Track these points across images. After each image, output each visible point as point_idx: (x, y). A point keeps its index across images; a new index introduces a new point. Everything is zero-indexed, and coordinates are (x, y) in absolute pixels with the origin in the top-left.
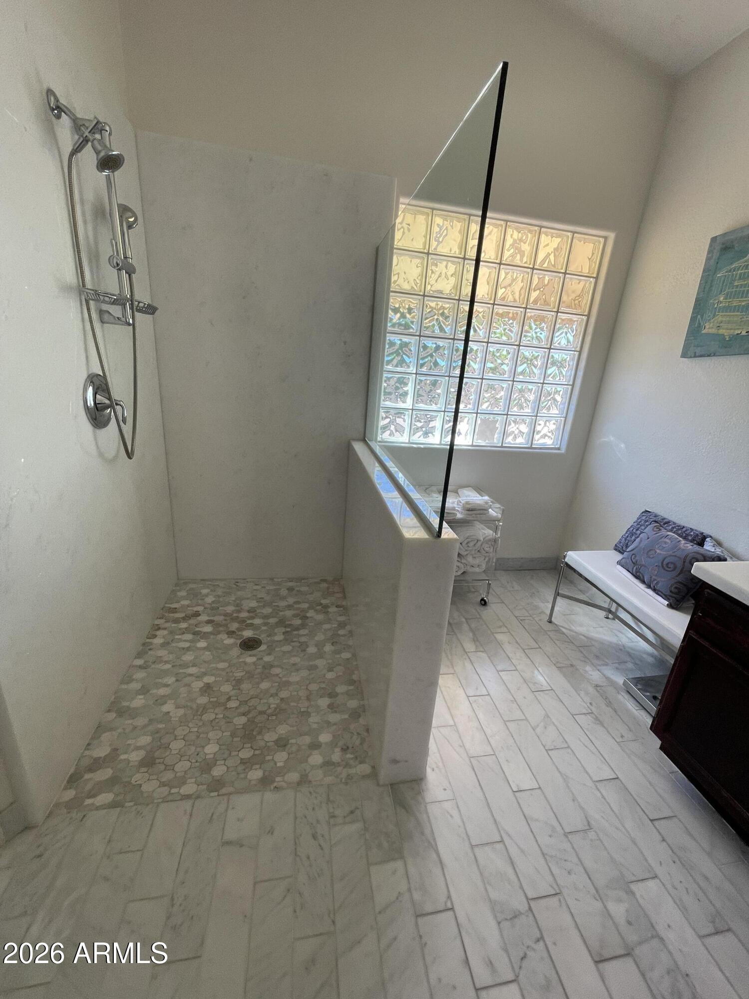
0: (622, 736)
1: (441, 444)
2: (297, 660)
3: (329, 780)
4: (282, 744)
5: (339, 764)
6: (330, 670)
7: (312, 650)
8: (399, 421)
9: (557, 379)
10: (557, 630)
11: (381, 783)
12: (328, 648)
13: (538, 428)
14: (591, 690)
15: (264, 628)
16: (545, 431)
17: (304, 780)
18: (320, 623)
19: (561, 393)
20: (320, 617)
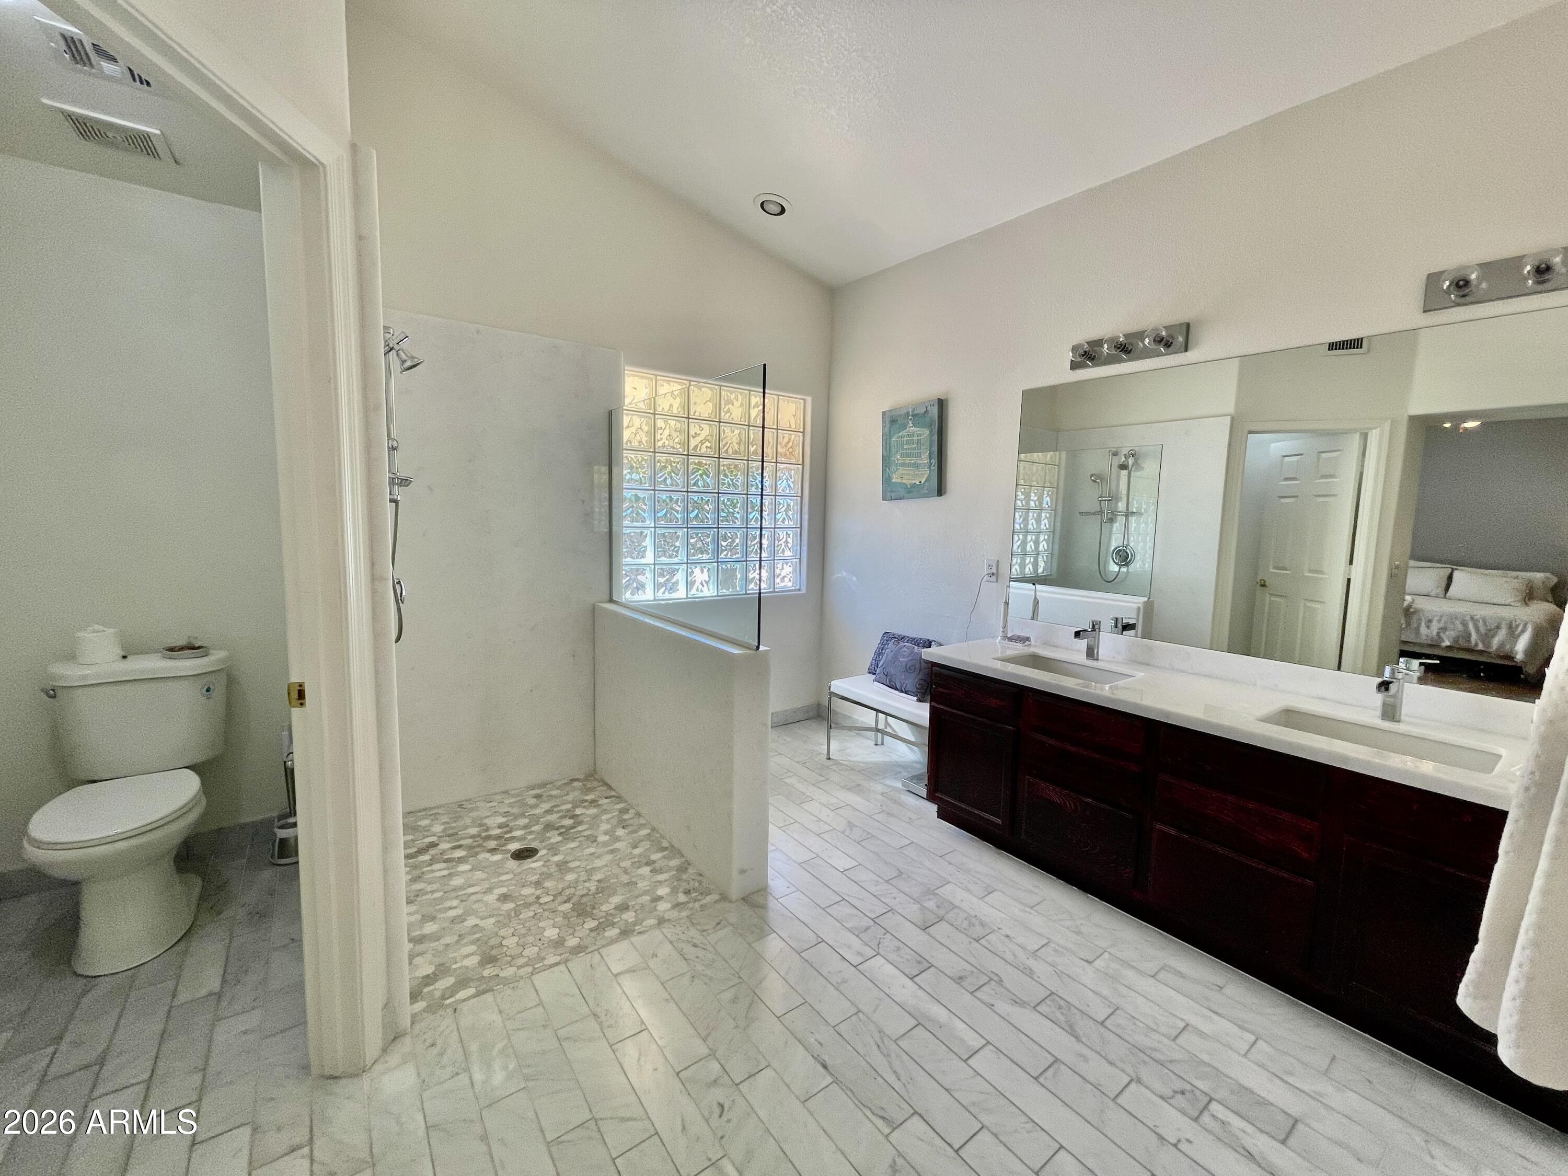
1: (687, 598)
3: (684, 914)
5: (688, 902)
8: (641, 578)
9: (786, 523)
11: (733, 899)
13: (777, 571)
16: (783, 573)
19: (791, 536)
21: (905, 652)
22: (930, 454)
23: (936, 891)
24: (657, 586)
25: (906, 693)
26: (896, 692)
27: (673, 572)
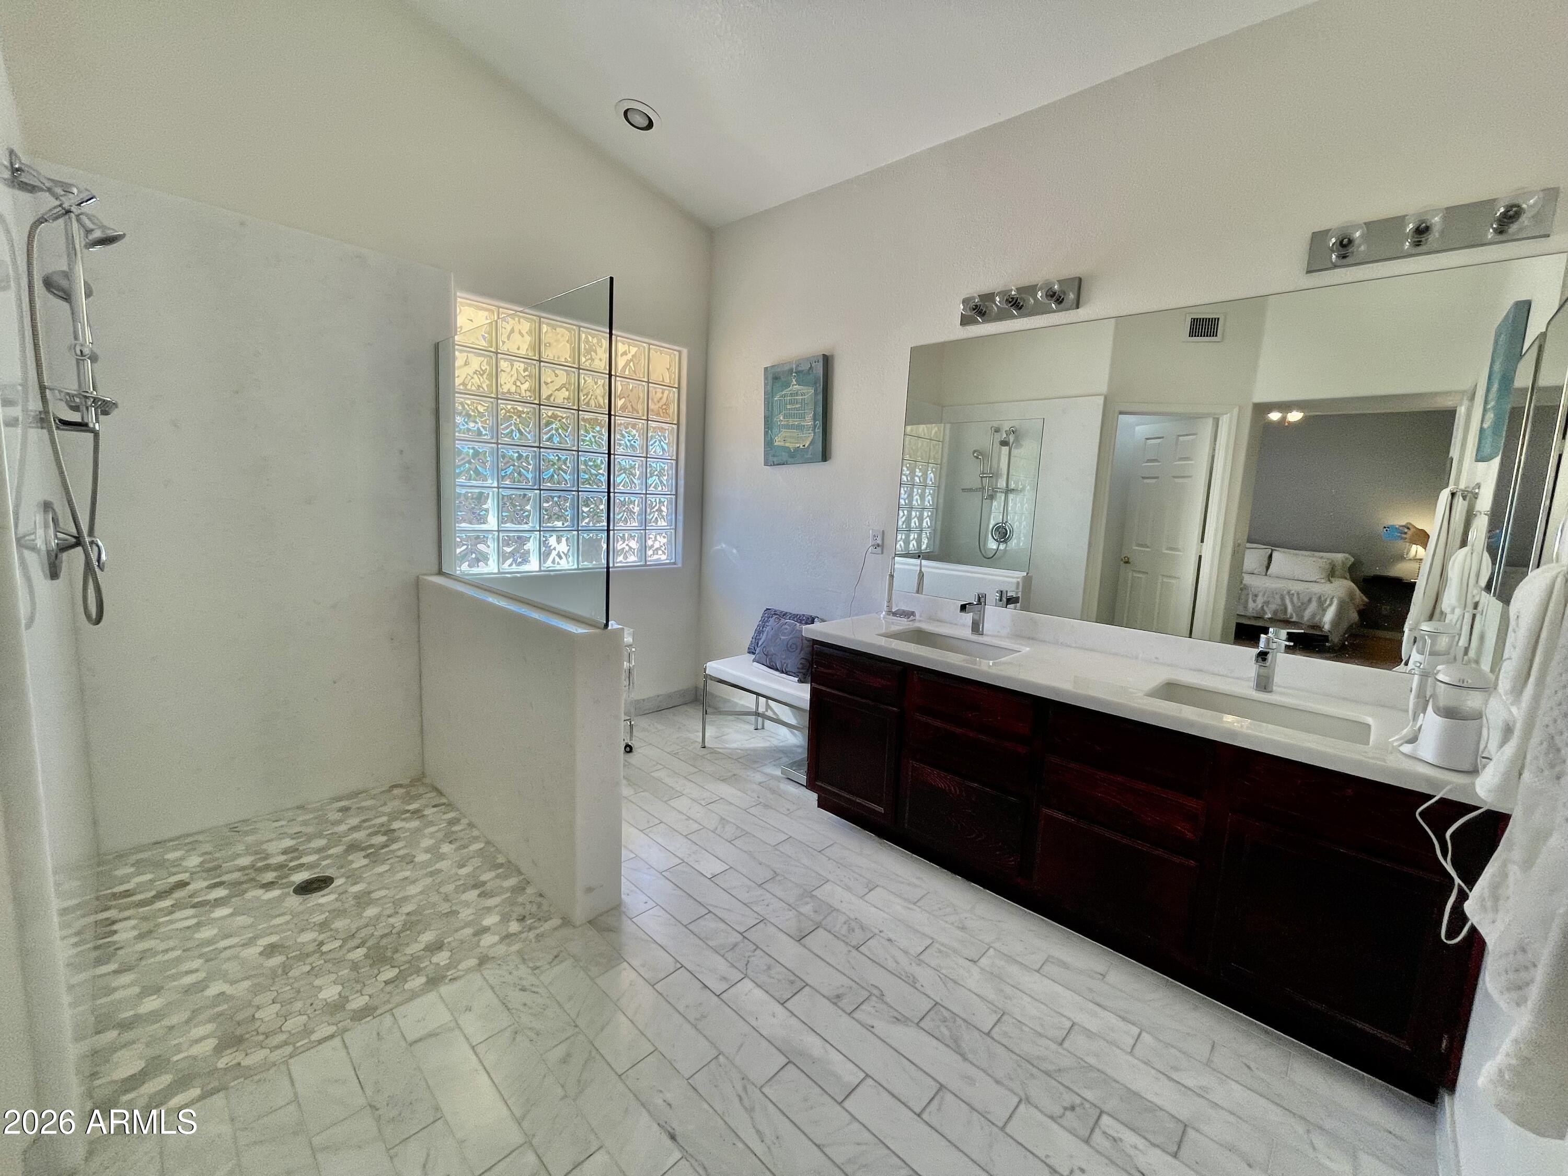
0: (788, 810)
1: (540, 571)
2: (407, 874)
3: (515, 948)
4: (436, 947)
5: (521, 932)
6: (462, 866)
7: (422, 857)
8: (481, 547)
9: (660, 488)
10: (713, 752)
11: (578, 923)
12: (446, 848)
13: (650, 542)
14: (755, 787)
15: (324, 863)
16: (657, 545)
17: (483, 960)
18: (418, 830)
19: (665, 503)
20: (415, 824)
21: (786, 629)
22: (815, 415)
23: (814, 893)
24: (502, 557)
25: (786, 673)
26: (777, 673)
27: (522, 541)
